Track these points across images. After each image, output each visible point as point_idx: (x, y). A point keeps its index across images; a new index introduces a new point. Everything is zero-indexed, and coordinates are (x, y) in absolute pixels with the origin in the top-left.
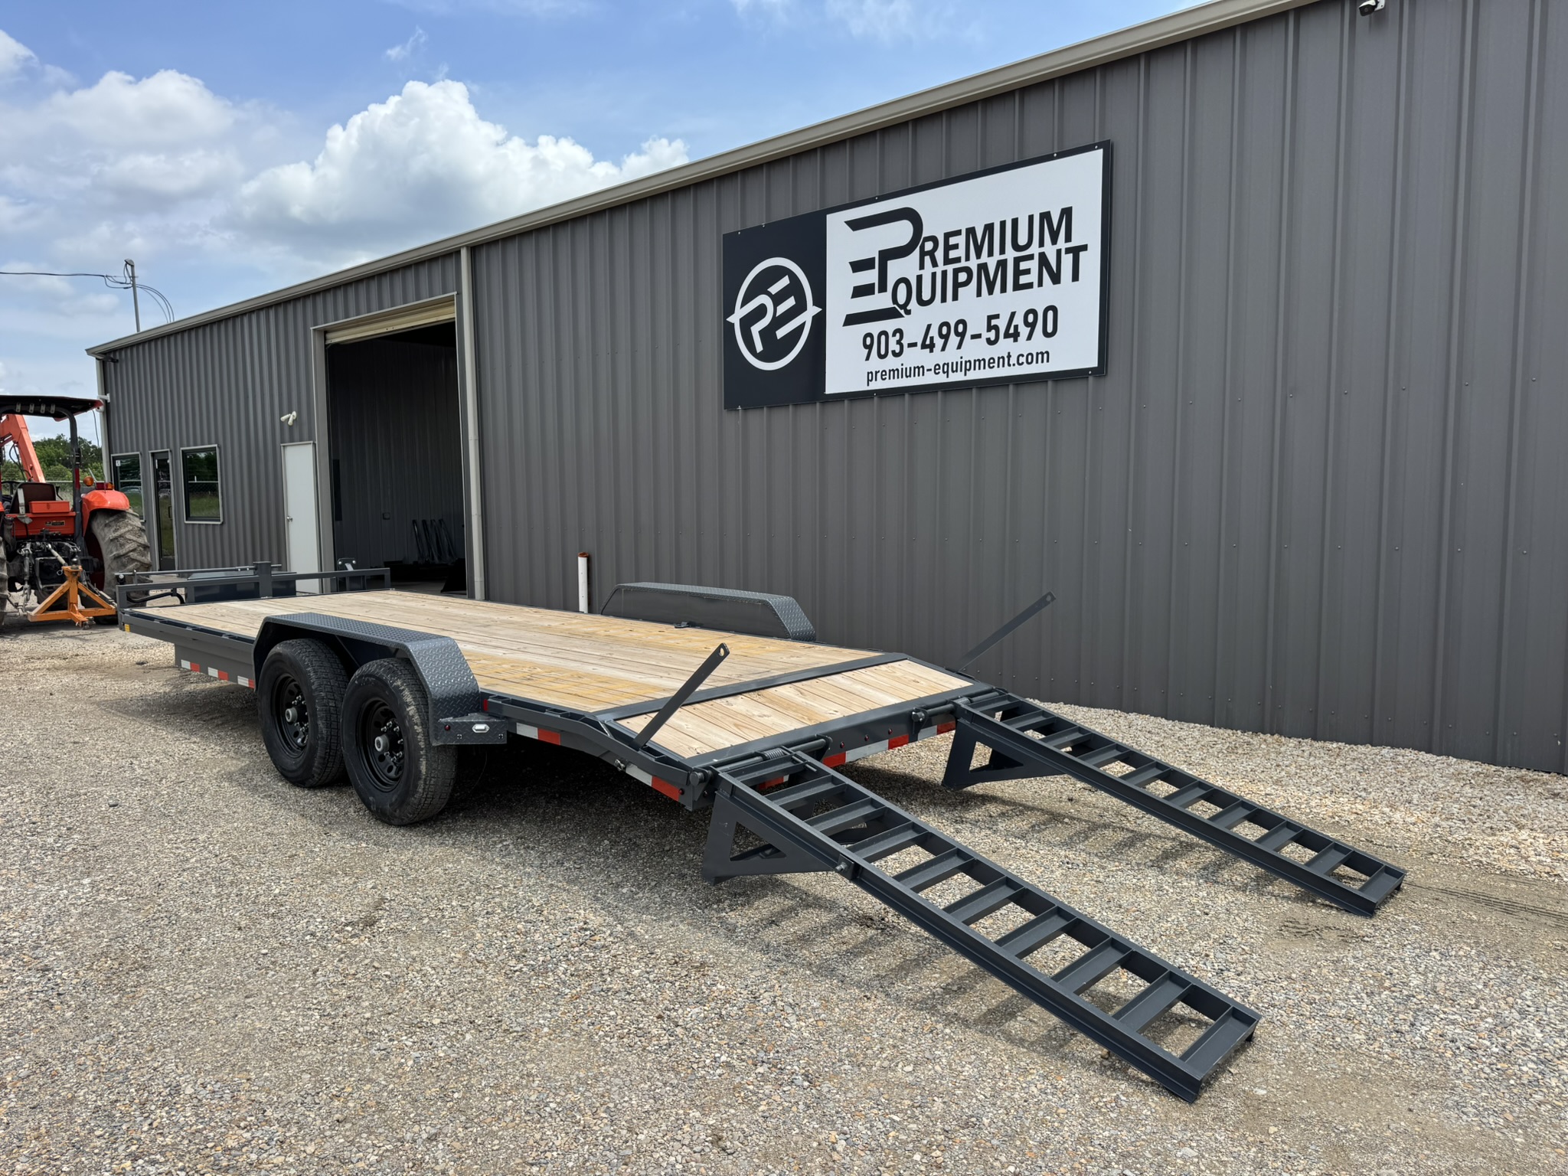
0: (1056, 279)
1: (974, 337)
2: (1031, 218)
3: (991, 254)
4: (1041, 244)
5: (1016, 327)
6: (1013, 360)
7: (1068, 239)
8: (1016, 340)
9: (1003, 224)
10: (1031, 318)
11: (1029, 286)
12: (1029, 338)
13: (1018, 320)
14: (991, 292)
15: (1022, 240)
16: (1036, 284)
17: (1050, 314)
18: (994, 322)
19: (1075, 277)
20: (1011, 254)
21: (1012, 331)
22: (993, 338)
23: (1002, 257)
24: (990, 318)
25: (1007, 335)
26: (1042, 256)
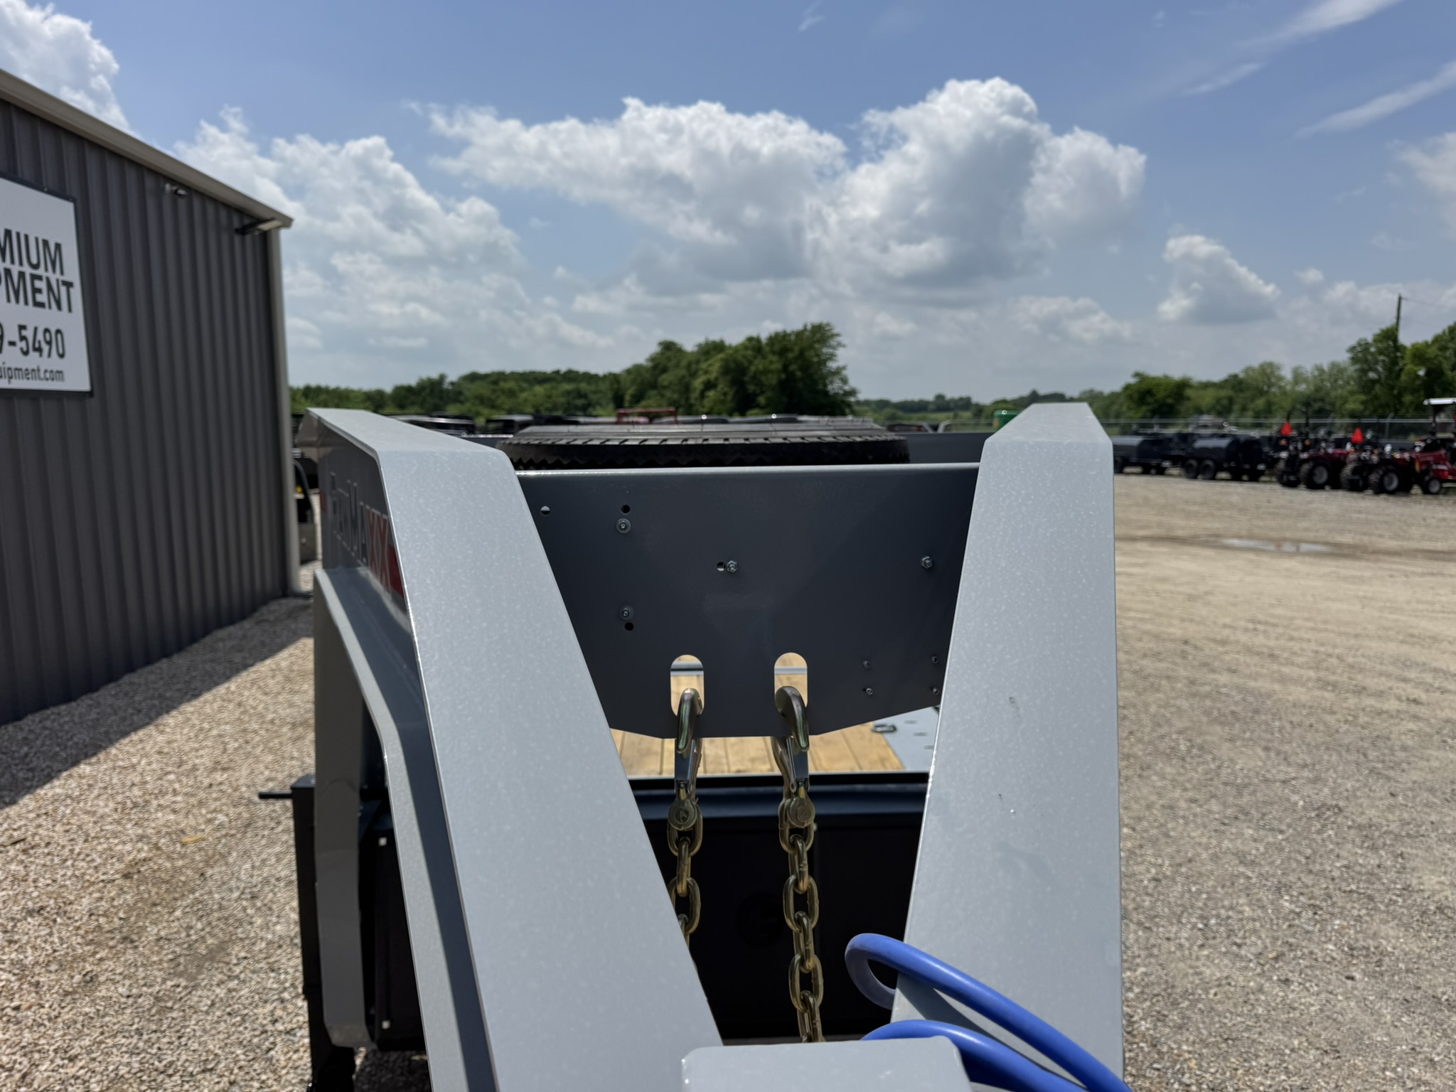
0: (59, 307)
1: (12, 344)
2: (37, 239)
3: (12, 262)
4: (46, 270)
5: (39, 342)
6: (42, 375)
7: (62, 273)
8: (41, 355)
9: (18, 234)
10: (47, 335)
11: (41, 305)
12: (49, 355)
13: (40, 336)
14: (17, 301)
15: (34, 261)
16: (47, 305)
17: (59, 336)
18: (24, 333)
19: (70, 310)
20: (28, 270)
21: (37, 345)
22: (25, 349)
23: (22, 269)
24: (22, 328)
25: (35, 349)
26: (48, 280)
